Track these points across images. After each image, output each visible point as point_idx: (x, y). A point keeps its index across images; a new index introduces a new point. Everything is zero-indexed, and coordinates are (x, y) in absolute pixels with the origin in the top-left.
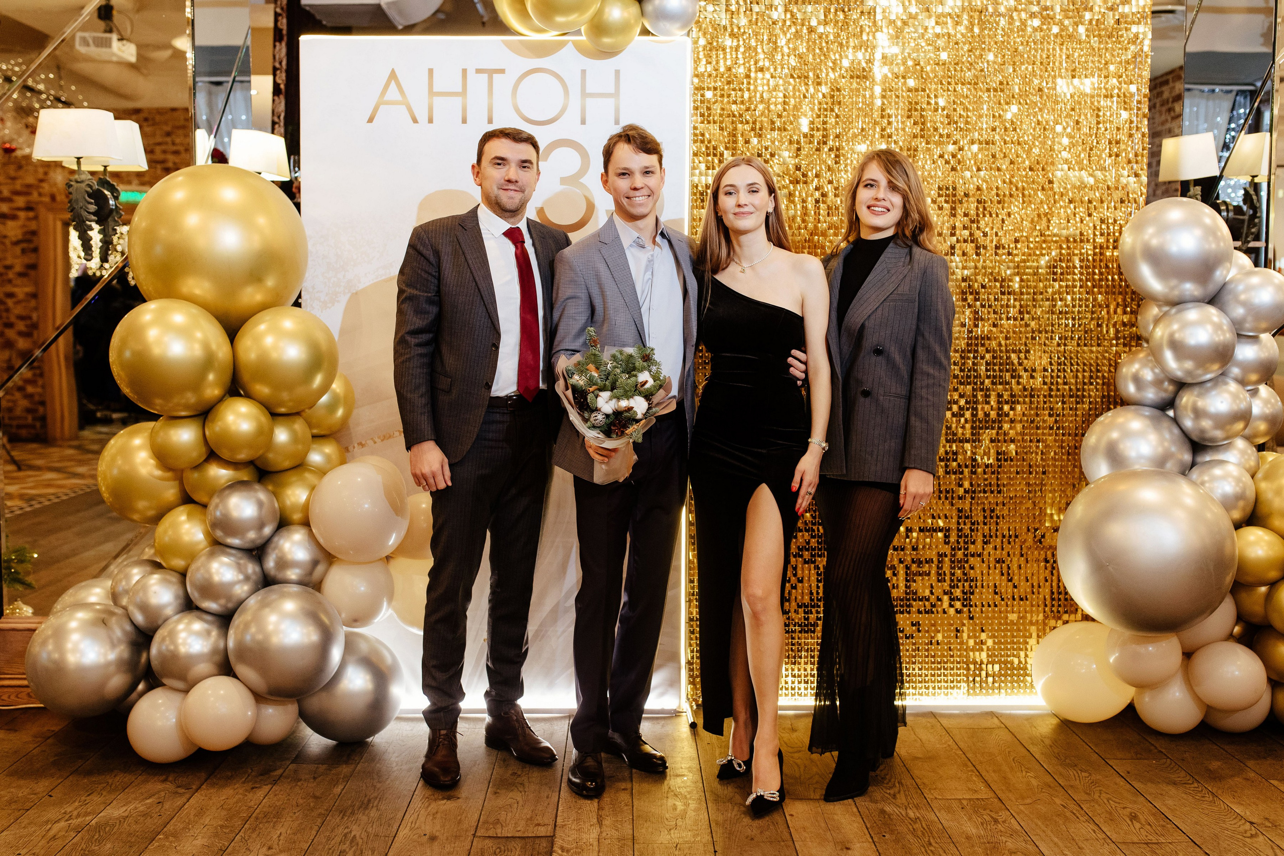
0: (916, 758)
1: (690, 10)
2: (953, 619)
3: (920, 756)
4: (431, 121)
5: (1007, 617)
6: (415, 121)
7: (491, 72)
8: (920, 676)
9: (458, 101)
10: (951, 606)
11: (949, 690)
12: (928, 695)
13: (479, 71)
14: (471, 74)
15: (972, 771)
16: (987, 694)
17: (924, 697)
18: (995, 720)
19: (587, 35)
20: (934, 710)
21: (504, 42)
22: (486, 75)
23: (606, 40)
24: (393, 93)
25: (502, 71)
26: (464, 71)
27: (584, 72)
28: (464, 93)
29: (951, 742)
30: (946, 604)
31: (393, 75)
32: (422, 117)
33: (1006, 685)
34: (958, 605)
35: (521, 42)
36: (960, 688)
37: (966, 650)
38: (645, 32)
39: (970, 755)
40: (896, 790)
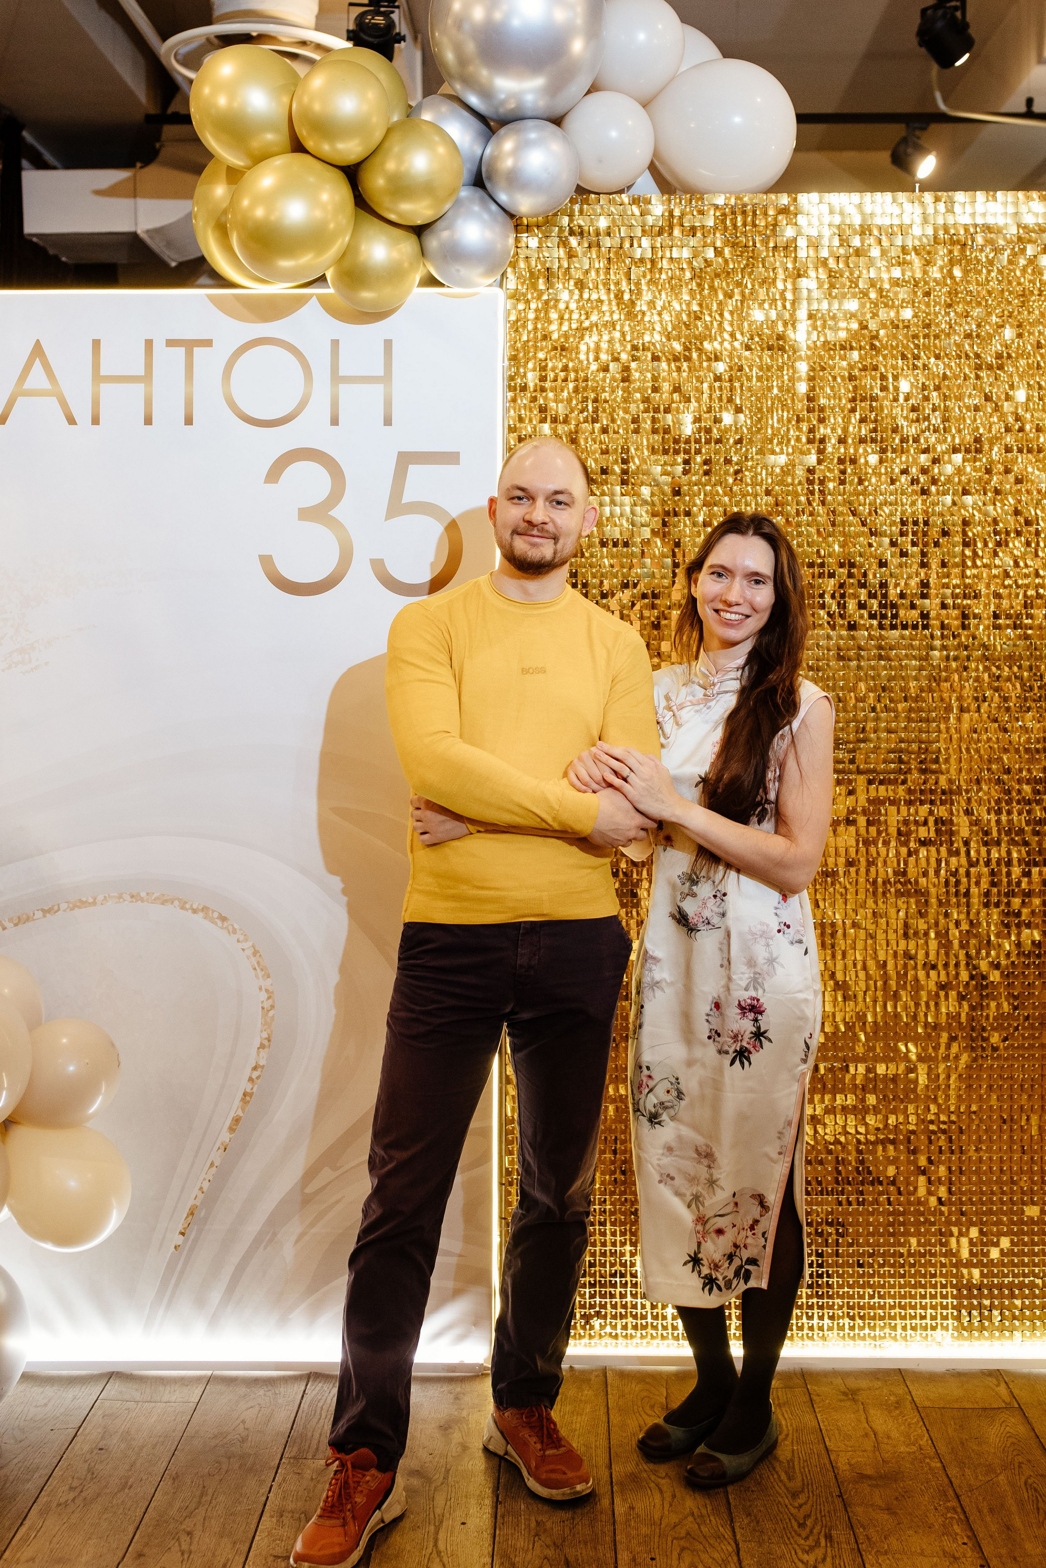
0: (863, 1477)
1: (499, 246)
2: (934, 1214)
3: (869, 1471)
4: (96, 421)
5: (1023, 1212)
6: (71, 421)
7: (190, 345)
8: (882, 1307)
9: (139, 389)
10: (930, 1193)
11: (929, 1332)
12: (895, 1338)
13: (171, 343)
14: (159, 347)
15: (954, 1509)
16: (992, 1336)
17: (888, 1343)
18: (1002, 1390)
19: (334, 287)
20: (902, 1366)
21: (209, 296)
22: (183, 349)
23: (367, 295)
24: (37, 378)
25: (208, 343)
26: (149, 344)
27: (335, 343)
28: (147, 378)
29: (925, 1441)
30: (922, 1192)
31: (38, 351)
32: (83, 414)
33: (1023, 1324)
34: (943, 1192)
35: (236, 297)
36: (946, 1328)
37: (956, 1266)
38: (431, 281)
39: (953, 1471)
40: (819, 1553)
